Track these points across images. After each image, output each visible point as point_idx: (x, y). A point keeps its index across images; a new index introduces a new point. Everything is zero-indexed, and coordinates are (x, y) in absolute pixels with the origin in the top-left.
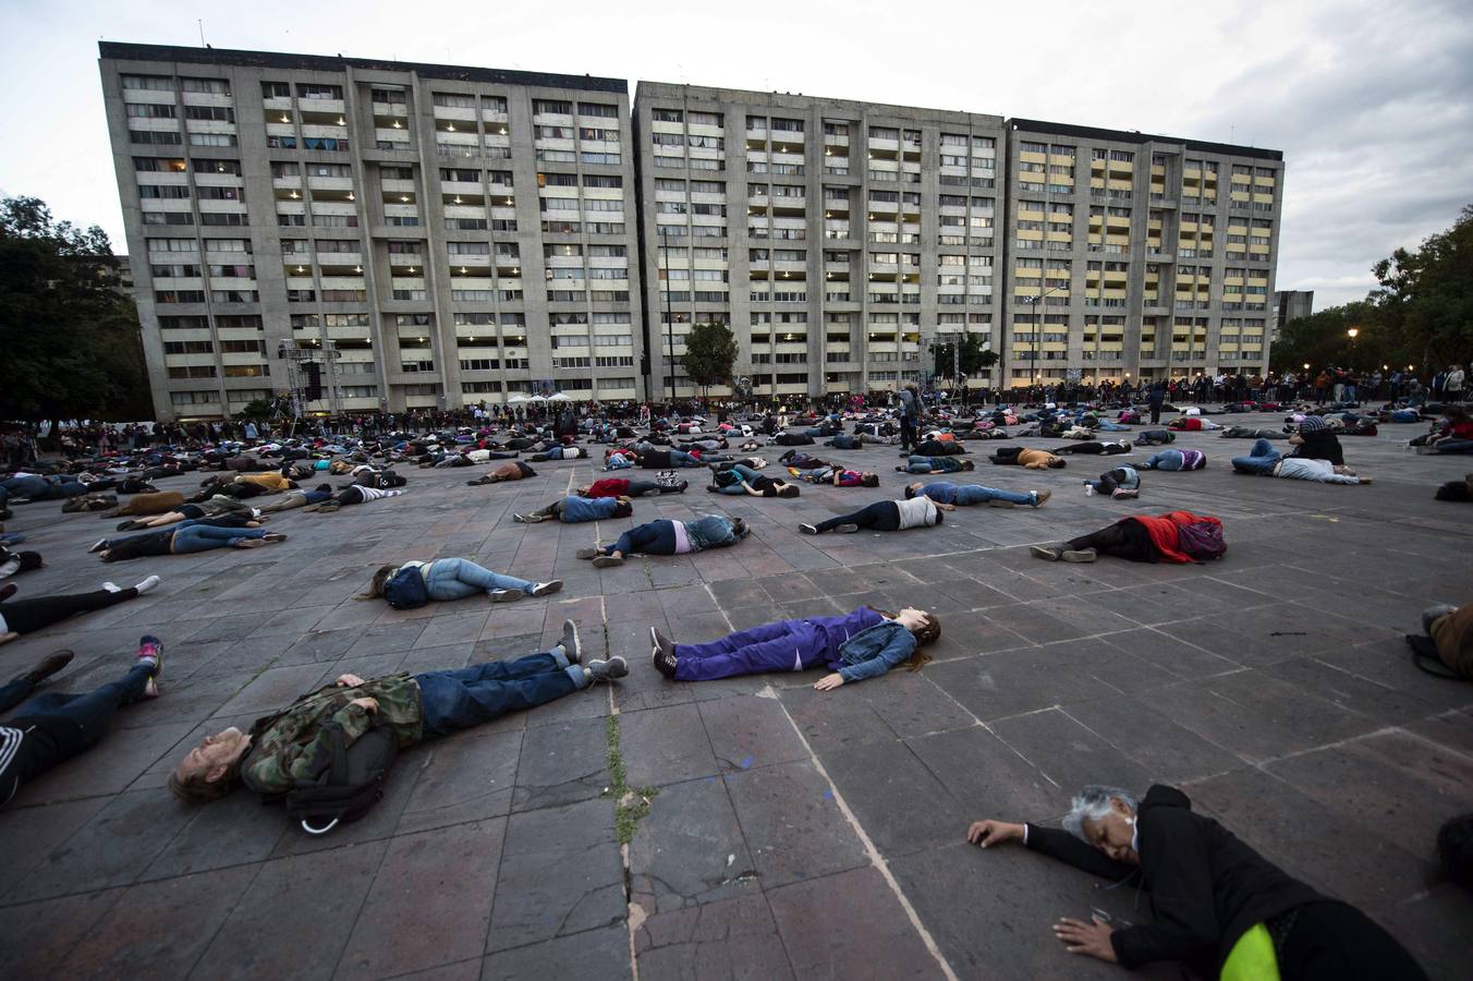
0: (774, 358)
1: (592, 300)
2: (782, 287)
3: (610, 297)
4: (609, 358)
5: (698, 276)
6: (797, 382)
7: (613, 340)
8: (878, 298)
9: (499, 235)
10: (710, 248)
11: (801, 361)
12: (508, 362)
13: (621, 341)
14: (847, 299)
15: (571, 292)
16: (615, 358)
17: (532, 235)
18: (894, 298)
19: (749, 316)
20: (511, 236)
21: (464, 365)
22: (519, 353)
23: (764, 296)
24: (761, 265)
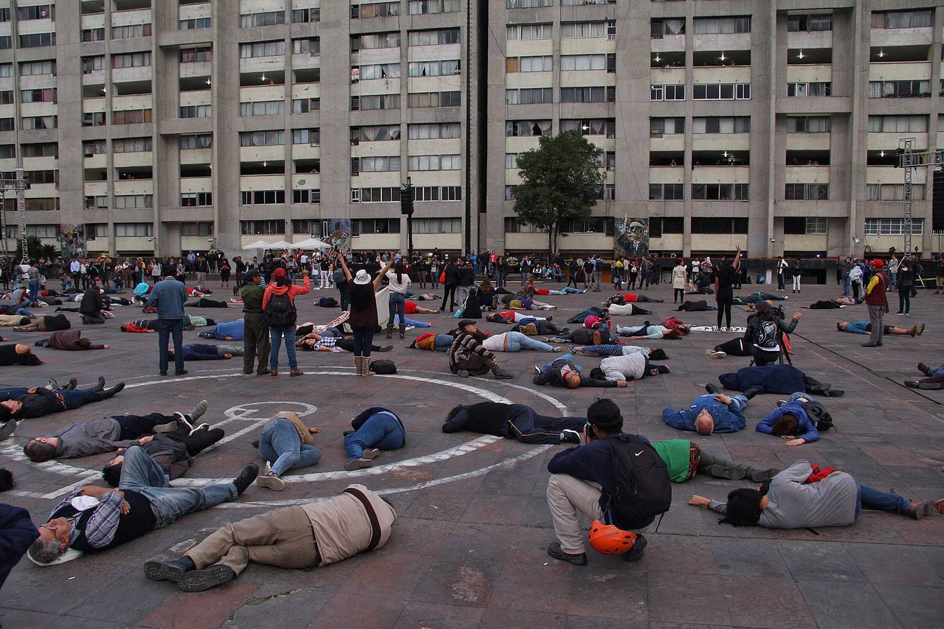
0: (688, 192)
1: (409, 107)
2: (707, 76)
3: (435, 101)
4: (427, 189)
5: (567, 64)
6: (730, 232)
7: (435, 160)
8: (890, 89)
9: (299, 29)
10: (587, 23)
11: (738, 197)
12: (296, 193)
13: (446, 163)
14: (828, 93)
15: (382, 96)
16: (436, 189)
17: (337, 24)
18: (923, 88)
19: (648, 123)
20: (312, 29)
21: (246, 197)
22: (310, 182)
23: (675, 92)
24: (671, 43)
